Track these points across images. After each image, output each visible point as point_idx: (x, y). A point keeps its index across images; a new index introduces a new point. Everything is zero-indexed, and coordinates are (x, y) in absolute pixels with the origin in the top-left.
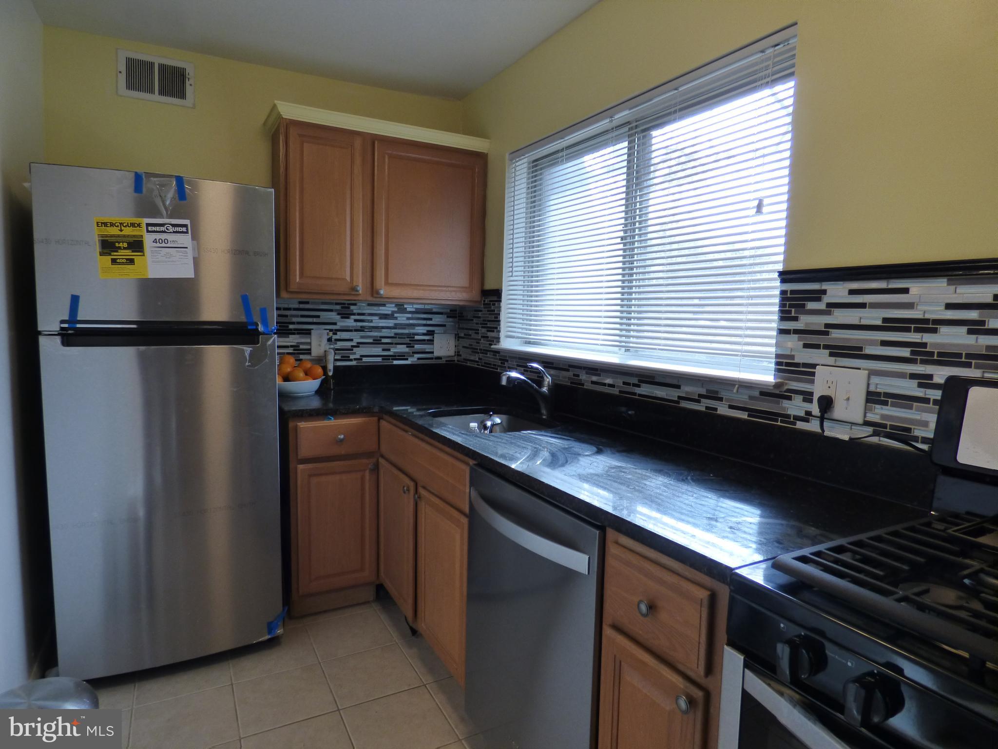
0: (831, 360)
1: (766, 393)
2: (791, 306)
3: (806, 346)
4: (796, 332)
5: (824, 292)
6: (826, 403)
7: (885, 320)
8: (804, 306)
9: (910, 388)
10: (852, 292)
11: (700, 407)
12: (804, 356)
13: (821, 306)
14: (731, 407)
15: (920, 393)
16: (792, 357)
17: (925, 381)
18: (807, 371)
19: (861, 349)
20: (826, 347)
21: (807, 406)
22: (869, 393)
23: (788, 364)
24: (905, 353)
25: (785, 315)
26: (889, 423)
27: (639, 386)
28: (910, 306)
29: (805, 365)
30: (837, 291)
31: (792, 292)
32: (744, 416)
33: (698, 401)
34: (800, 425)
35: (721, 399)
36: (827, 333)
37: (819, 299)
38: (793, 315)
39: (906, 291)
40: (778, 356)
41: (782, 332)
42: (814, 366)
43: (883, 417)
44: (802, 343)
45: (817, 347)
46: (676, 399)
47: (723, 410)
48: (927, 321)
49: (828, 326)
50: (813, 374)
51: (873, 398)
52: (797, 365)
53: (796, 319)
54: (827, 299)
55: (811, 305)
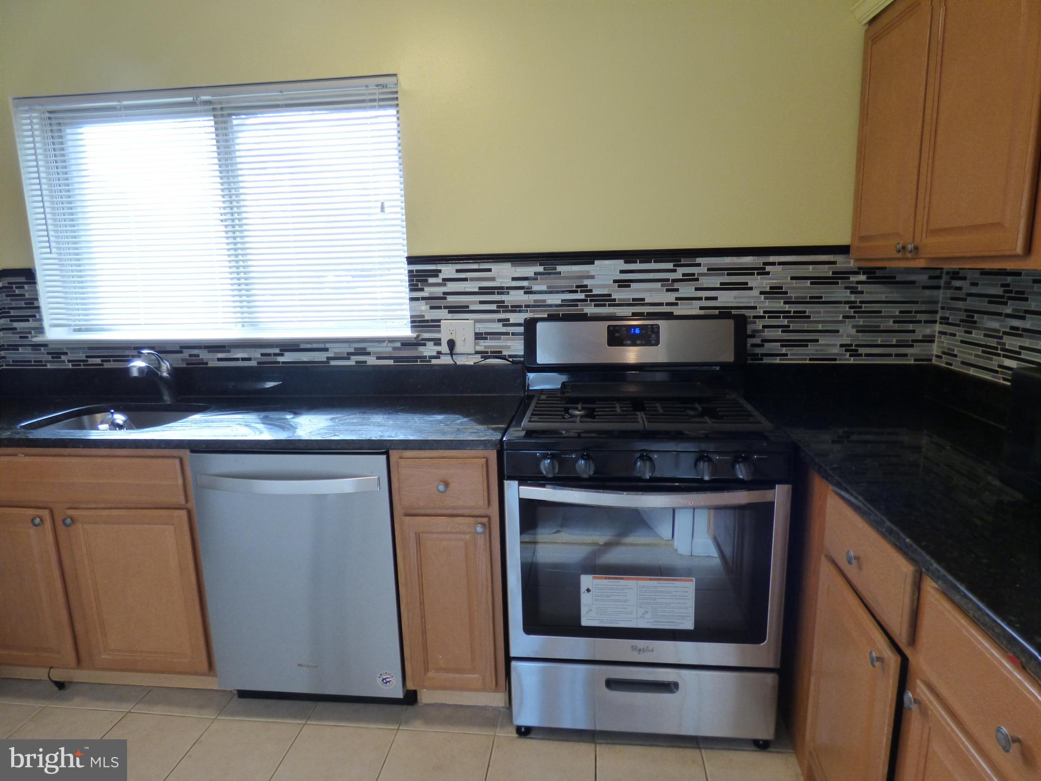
0: (450, 316)
1: (406, 343)
2: (417, 281)
3: (432, 308)
4: (423, 299)
5: (440, 271)
6: (451, 344)
7: (480, 288)
8: (427, 280)
9: (498, 327)
10: (458, 271)
11: (351, 362)
12: (431, 315)
13: (438, 280)
14: (378, 358)
15: (504, 330)
16: (423, 316)
17: (505, 322)
18: (435, 325)
19: (468, 307)
20: (445, 307)
21: (438, 348)
22: (476, 334)
23: (420, 322)
24: (493, 307)
25: (413, 288)
26: (489, 350)
27: (282, 355)
28: (493, 279)
29: (433, 321)
30: (448, 270)
31: (417, 271)
32: (391, 362)
33: (348, 359)
34: (434, 361)
35: (369, 354)
36: (445, 298)
37: (437, 276)
38: (420, 287)
39: (490, 270)
40: (412, 317)
41: (412, 299)
42: (439, 321)
43: (486, 347)
44: (428, 306)
45: (439, 308)
46: (325, 360)
47: (371, 361)
48: (502, 288)
49: (444, 293)
50: (439, 326)
51: (479, 336)
52: (427, 321)
53: (422, 290)
54: (442, 276)
55: (431, 280)
